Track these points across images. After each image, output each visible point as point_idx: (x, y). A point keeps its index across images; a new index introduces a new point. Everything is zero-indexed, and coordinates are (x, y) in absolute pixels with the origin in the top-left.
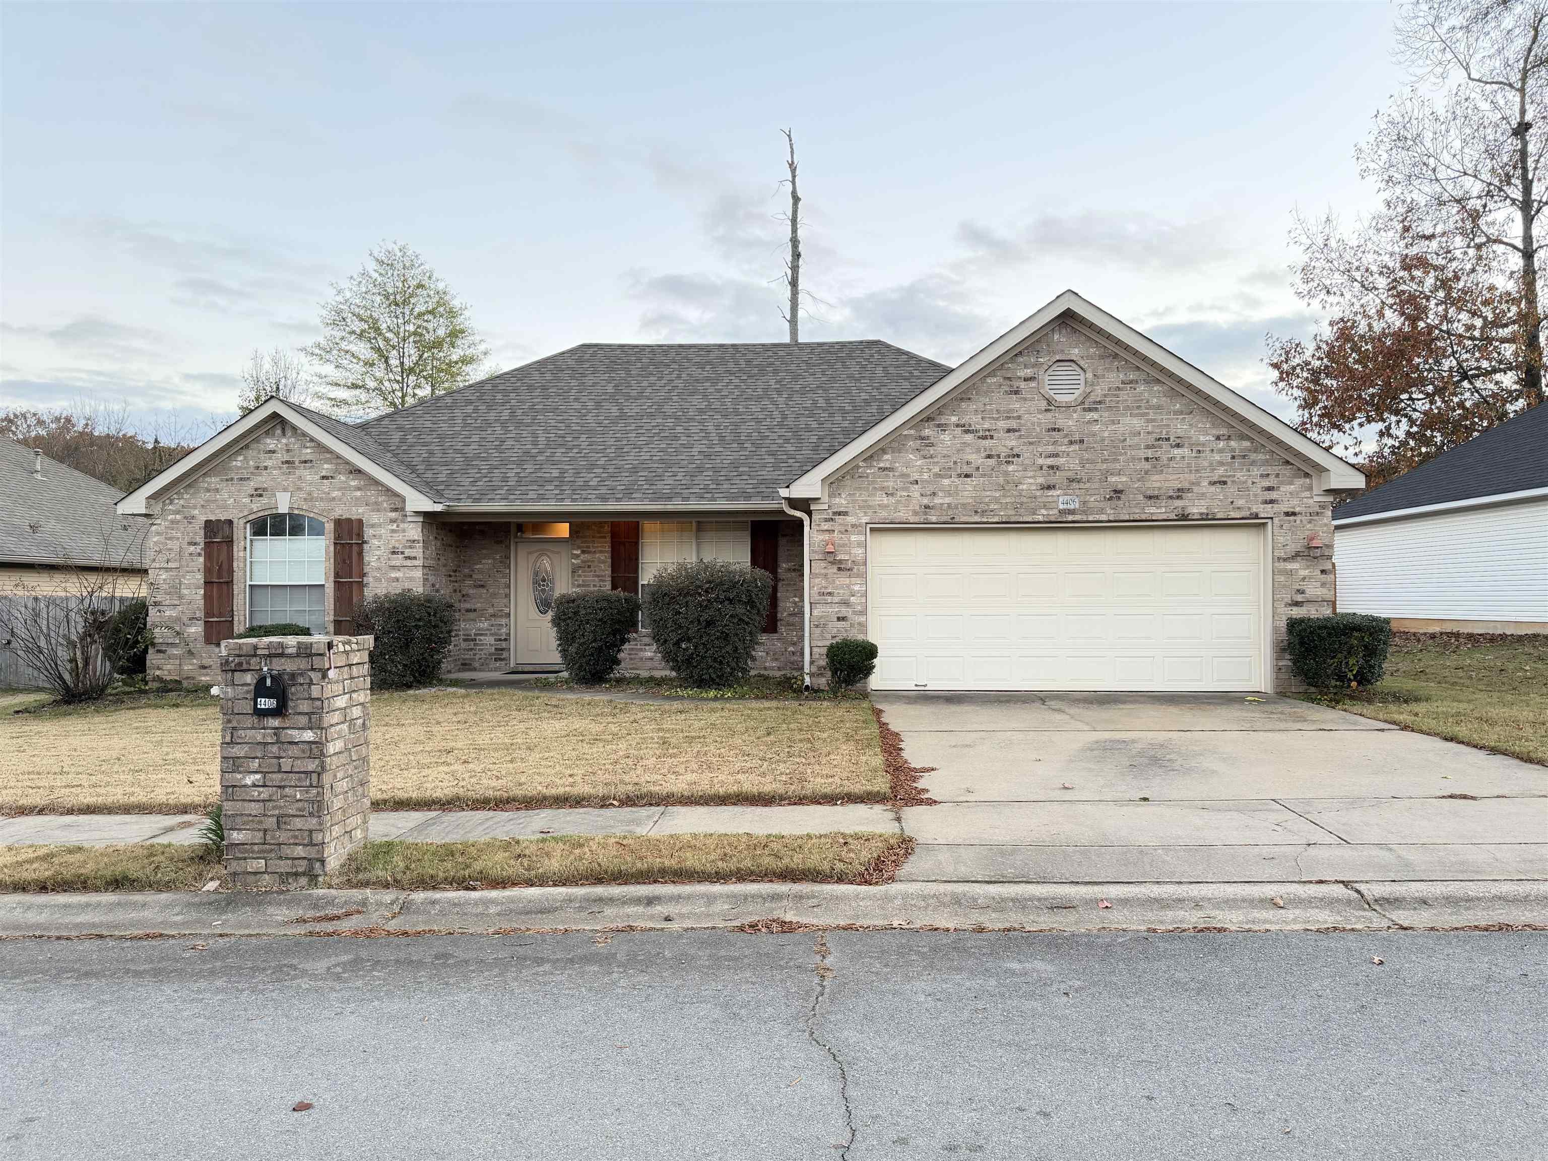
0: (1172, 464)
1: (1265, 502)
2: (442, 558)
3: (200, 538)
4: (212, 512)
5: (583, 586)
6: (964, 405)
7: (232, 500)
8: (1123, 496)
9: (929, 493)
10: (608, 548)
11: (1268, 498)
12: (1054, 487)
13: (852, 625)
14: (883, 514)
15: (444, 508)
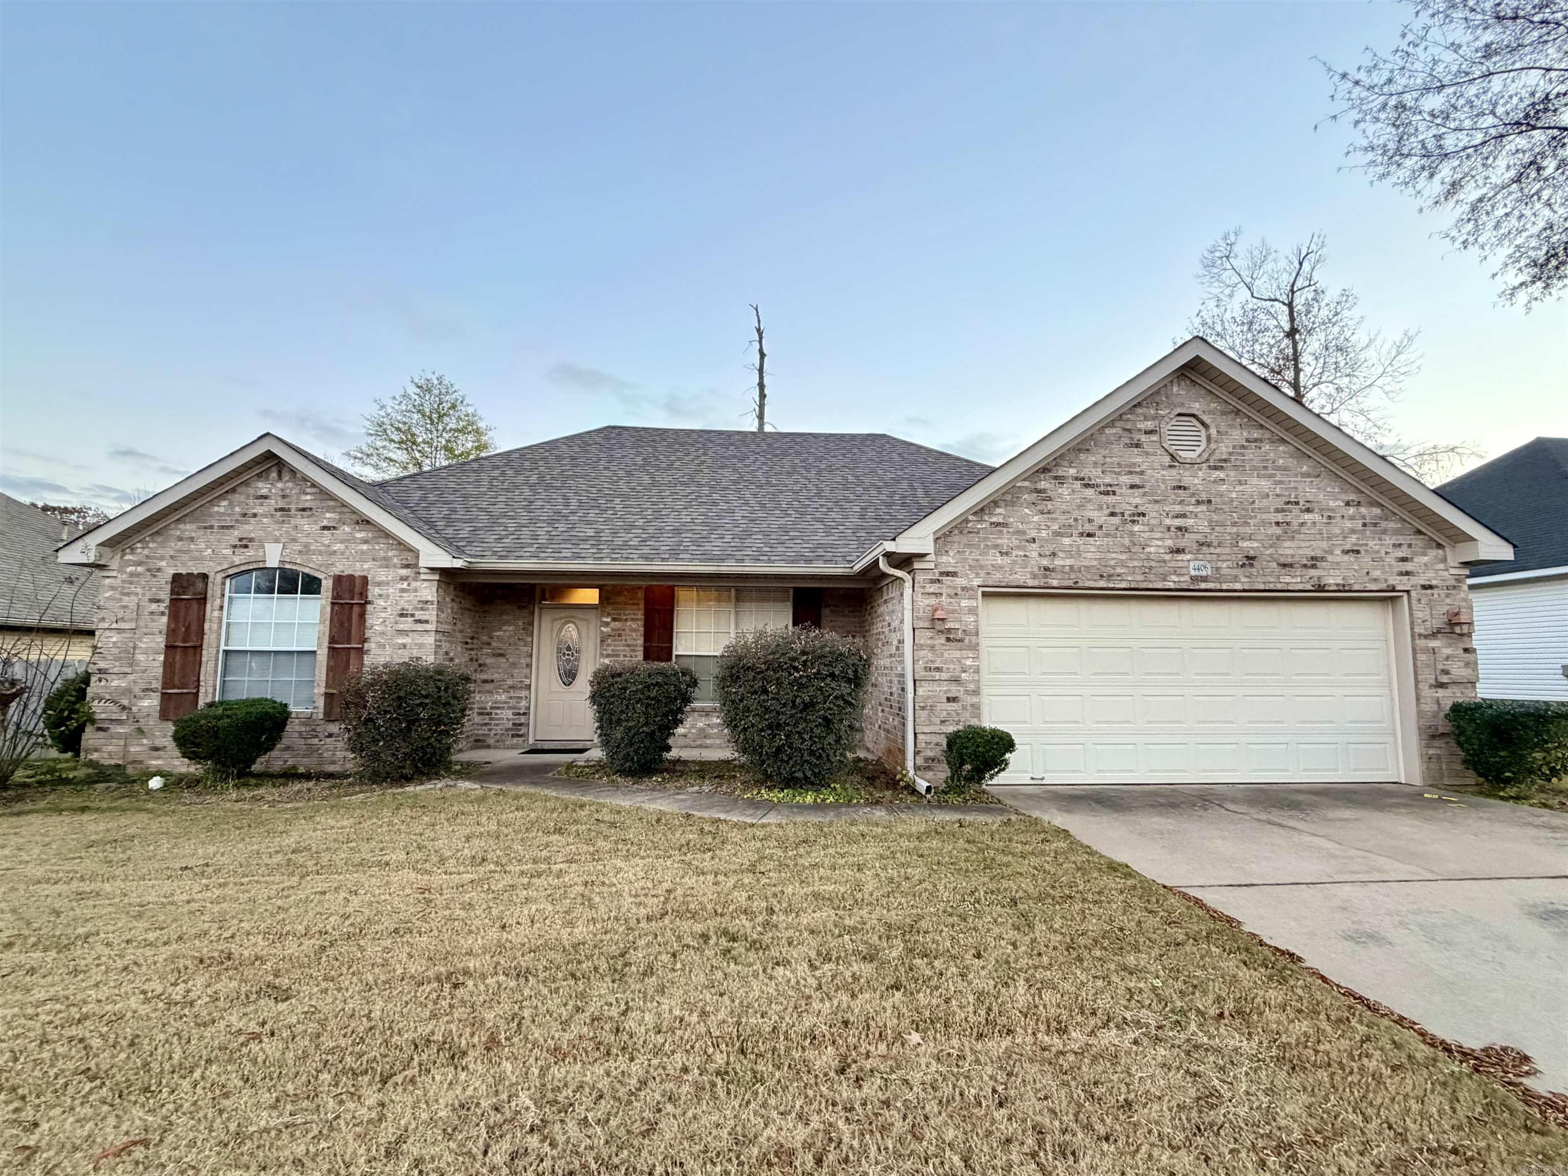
0: (1303, 530)
1: (1401, 574)
2: (459, 623)
3: (165, 595)
4: (184, 564)
5: (613, 656)
6: (1082, 456)
7: (210, 551)
8: (1255, 563)
9: (1048, 553)
10: (640, 615)
11: (1404, 569)
12: (1183, 550)
13: (964, 708)
14: (997, 577)
15: (465, 564)
